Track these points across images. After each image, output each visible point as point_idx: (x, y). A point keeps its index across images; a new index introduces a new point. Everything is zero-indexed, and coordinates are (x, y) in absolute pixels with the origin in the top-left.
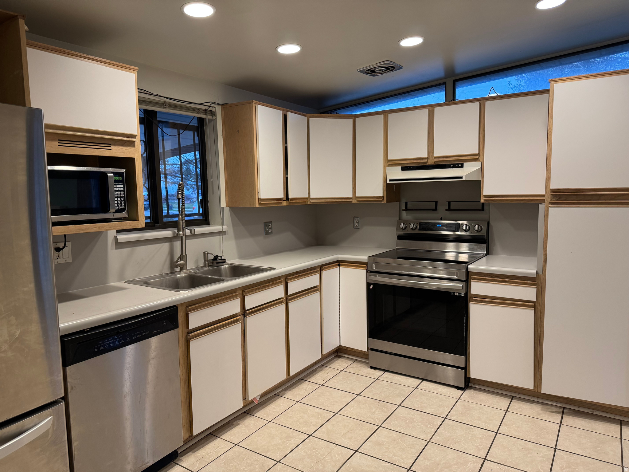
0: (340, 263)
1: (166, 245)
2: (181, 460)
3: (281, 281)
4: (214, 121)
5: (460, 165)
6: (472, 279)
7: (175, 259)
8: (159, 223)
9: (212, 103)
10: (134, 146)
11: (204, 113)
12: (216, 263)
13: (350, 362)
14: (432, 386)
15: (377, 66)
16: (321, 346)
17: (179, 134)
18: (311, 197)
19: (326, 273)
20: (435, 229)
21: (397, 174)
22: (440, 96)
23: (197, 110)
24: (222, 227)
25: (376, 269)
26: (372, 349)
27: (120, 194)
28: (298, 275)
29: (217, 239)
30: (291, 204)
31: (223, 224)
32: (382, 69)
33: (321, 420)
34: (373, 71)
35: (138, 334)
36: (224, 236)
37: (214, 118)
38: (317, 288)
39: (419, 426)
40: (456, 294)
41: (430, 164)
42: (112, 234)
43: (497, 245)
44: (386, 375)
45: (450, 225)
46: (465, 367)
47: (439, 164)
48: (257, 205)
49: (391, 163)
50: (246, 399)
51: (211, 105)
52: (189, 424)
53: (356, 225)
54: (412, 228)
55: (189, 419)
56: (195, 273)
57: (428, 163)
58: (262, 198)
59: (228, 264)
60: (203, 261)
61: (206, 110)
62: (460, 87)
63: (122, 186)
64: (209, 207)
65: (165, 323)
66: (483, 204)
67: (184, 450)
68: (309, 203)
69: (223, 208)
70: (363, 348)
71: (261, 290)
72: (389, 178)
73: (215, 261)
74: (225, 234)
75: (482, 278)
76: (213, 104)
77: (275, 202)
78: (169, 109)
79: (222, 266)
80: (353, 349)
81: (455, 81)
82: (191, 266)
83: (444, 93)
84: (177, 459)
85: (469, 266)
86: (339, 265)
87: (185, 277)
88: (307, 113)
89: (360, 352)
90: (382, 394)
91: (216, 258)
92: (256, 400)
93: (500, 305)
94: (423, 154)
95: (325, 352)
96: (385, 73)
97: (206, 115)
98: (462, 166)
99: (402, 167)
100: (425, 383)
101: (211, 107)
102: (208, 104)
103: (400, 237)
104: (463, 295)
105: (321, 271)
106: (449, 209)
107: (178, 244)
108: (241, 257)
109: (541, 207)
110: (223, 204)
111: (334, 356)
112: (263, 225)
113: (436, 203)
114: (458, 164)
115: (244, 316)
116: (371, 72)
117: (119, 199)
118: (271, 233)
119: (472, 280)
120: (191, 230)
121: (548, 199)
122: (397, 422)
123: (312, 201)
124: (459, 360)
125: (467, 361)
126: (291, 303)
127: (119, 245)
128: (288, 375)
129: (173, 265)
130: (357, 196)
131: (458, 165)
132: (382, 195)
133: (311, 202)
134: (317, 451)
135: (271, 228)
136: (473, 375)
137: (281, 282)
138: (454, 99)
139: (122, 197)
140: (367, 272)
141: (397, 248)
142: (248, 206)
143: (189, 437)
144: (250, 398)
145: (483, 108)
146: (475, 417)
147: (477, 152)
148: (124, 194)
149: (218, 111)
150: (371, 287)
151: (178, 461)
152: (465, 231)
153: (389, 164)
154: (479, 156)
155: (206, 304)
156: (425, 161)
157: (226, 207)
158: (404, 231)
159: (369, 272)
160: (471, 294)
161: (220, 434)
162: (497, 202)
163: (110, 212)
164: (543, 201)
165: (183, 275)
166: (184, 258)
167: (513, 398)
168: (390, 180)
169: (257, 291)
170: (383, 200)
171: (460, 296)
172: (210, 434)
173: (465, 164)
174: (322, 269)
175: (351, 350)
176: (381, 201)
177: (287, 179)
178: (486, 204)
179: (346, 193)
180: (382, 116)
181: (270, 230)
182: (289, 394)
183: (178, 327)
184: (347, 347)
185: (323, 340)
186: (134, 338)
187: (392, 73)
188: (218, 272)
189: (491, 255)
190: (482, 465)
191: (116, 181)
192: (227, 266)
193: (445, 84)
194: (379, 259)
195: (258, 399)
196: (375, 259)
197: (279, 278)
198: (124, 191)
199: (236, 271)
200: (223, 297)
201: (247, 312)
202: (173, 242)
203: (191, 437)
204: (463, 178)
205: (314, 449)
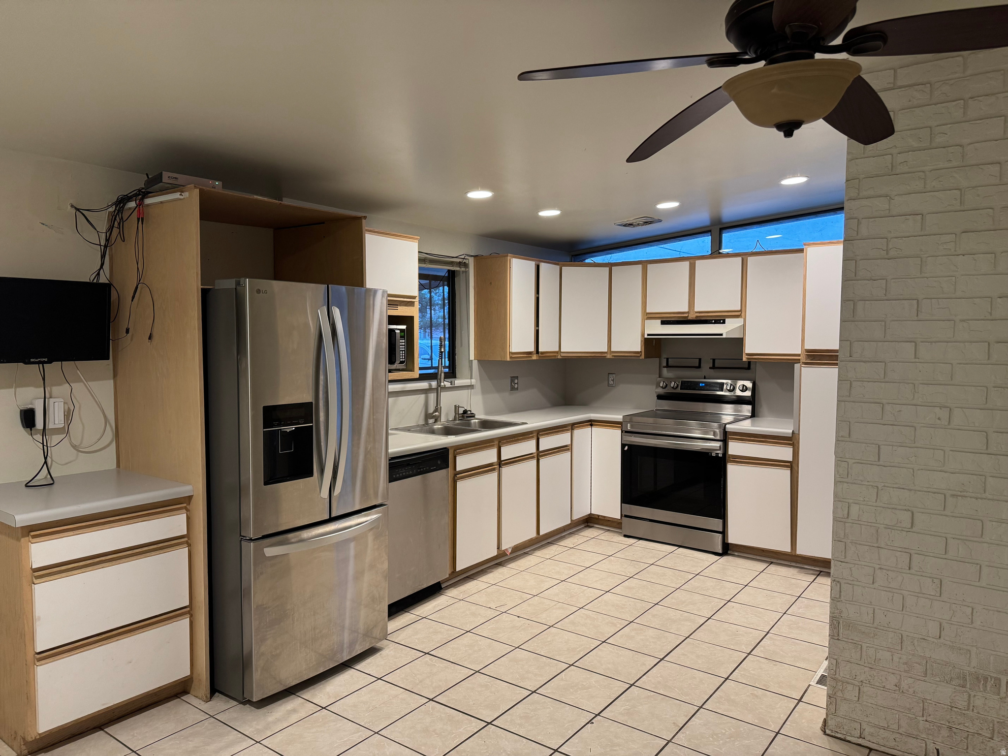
0: (592, 423)
1: (422, 397)
2: (445, 592)
4: (467, 273)
5: (722, 321)
6: (730, 439)
7: (430, 411)
9: (466, 255)
10: (414, 306)
12: (467, 417)
13: (601, 532)
14: (688, 552)
15: (635, 221)
16: (571, 509)
18: (562, 351)
19: (577, 432)
20: (698, 388)
21: (656, 328)
22: (704, 243)
23: (452, 263)
24: (470, 381)
25: (631, 429)
26: (626, 516)
27: (402, 348)
28: (549, 432)
29: (465, 392)
30: (541, 358)
31: (471, 378)
32: (640, 223)
33: (573, 571)
34: (631, 225)
35: (421, 468)
37: (467, 270)
38: (568, 447)
39: (669, 578)
40: (714, 455)
41: (691, 319)
43: (764, 408)
45: (714, 384)
46: (723, 531)
47: (700, 319)
48: (508, 359)
50: (499, 548)
52: (453, 559)
53: (611, 382)
54: (673, 386)
55: (453, 555)
56: (448, 424)
57: (689, 318)
58: (513, 351)
59: (477, 419)
60: (454, 414)
61: (460, 262)
62: (726, 236)
63: (404, 341)
64: (456, 359)
65: (439, 462)
66: (749, 363)
67: (446, 586)
68: (559, 357)
69: (471, 361)
70: (616, 514)
71: (515, 443)
72: (647, 332)
73: (465, 415)
74: (473, 389)
75: (741, 438)
76: (467, 257)
77: (526, 355)
78: (429, 264)
79: (472, 421)
80: (605, 517)
81: (722, 230)
82: (443, 419)
83: (710, 241)
84: (441, 592)
85: (727, 426)
86: (591, 425)
87: (441, 428)
88: (559, 262)
89: (613, 520)
90: (635, 556)
91: (465, 412)
92: (508, 552)
94: (684, 308)
95: (575, 517)
96: (643, 225)
97: (459, 267)
98: (724, 322)
99: (661, 321)
100: (681, 549)
101: (465, 259)
102: (463, 257)
103: (660, 397)
104: (720, 455)
105: (572, 429)
106: (714, 367)
107: (432, 396)
108: (487, 414)
109: (797, 366)
110: (472, 357)
111: (584, 525)
112: (509, 380)
113: (700, 360)
114: (719, 319)
115: (500, 467)
116: (629, 225)
117: (401, 352)
118: (517, 389)
120: (451, 383)
121: (803, 359)
122: (648, 575)
123: (562, 355)
124: (716, 523)
125: (725, 525)
126: (542, 459)
128: (538, 534)
129: (428, 416)
130: (612, 350)
131: (720, 321)
132: (640, 350)
134: (570, 590)
135: (517, 383)
136: (731, 540)
137: (532, 437)
138: (719, 251)
139: (404, 351)
140: (622, 432)
141: (656, 409)
142: (499, 359)
144: (503, 548)
145: (745, 265)
147: (739, 309)
148: (406, 348)
149: (471, 262)
150: (626, 448)
151: (443, 592)
152: (729, 391)
153: (648, 317)
154: (741, 313)
155: (469, 450)
156: (686, 315)
157: (475, 360)
158: (664, 389)
159: (624, 432)
160: (729, 454)
163: (395, 363)
164: (798, 361)
165: (440, 426)
166: (439, 409)
167: (772, 563)
168: (648, 335)
169: (511, 443)
170: (641, 355)
171: (717, 457)
172: (467, 577)
173: (727, 320)
174: (573, 427)
175: (603, 518)
176: (639, 356)
177: (537, 332)
178: (751, 363)
179: (600, 346)
180: (640, 266)
181: (516, 386)
182: (538, 553)
183: (448, 467)
184: (599, 516)
185: (573, 503)
186: (419, 471)
187: (650, 225)
188: (469, 425)
189: (757, 417)
190: (725, 604)
191: (401, 337)
192: (477, 421)
193: (710, 231)
194: (635, 419)
195: (510, 552)
196: (631, 419)
197: (531, 432)
198: (404, 345)
199: (486, 425)
200: (483, 446)
201: (503, 462)
202: (429, 394)
203: (454, 573)
204: (723, 335)
205: (567, 589)
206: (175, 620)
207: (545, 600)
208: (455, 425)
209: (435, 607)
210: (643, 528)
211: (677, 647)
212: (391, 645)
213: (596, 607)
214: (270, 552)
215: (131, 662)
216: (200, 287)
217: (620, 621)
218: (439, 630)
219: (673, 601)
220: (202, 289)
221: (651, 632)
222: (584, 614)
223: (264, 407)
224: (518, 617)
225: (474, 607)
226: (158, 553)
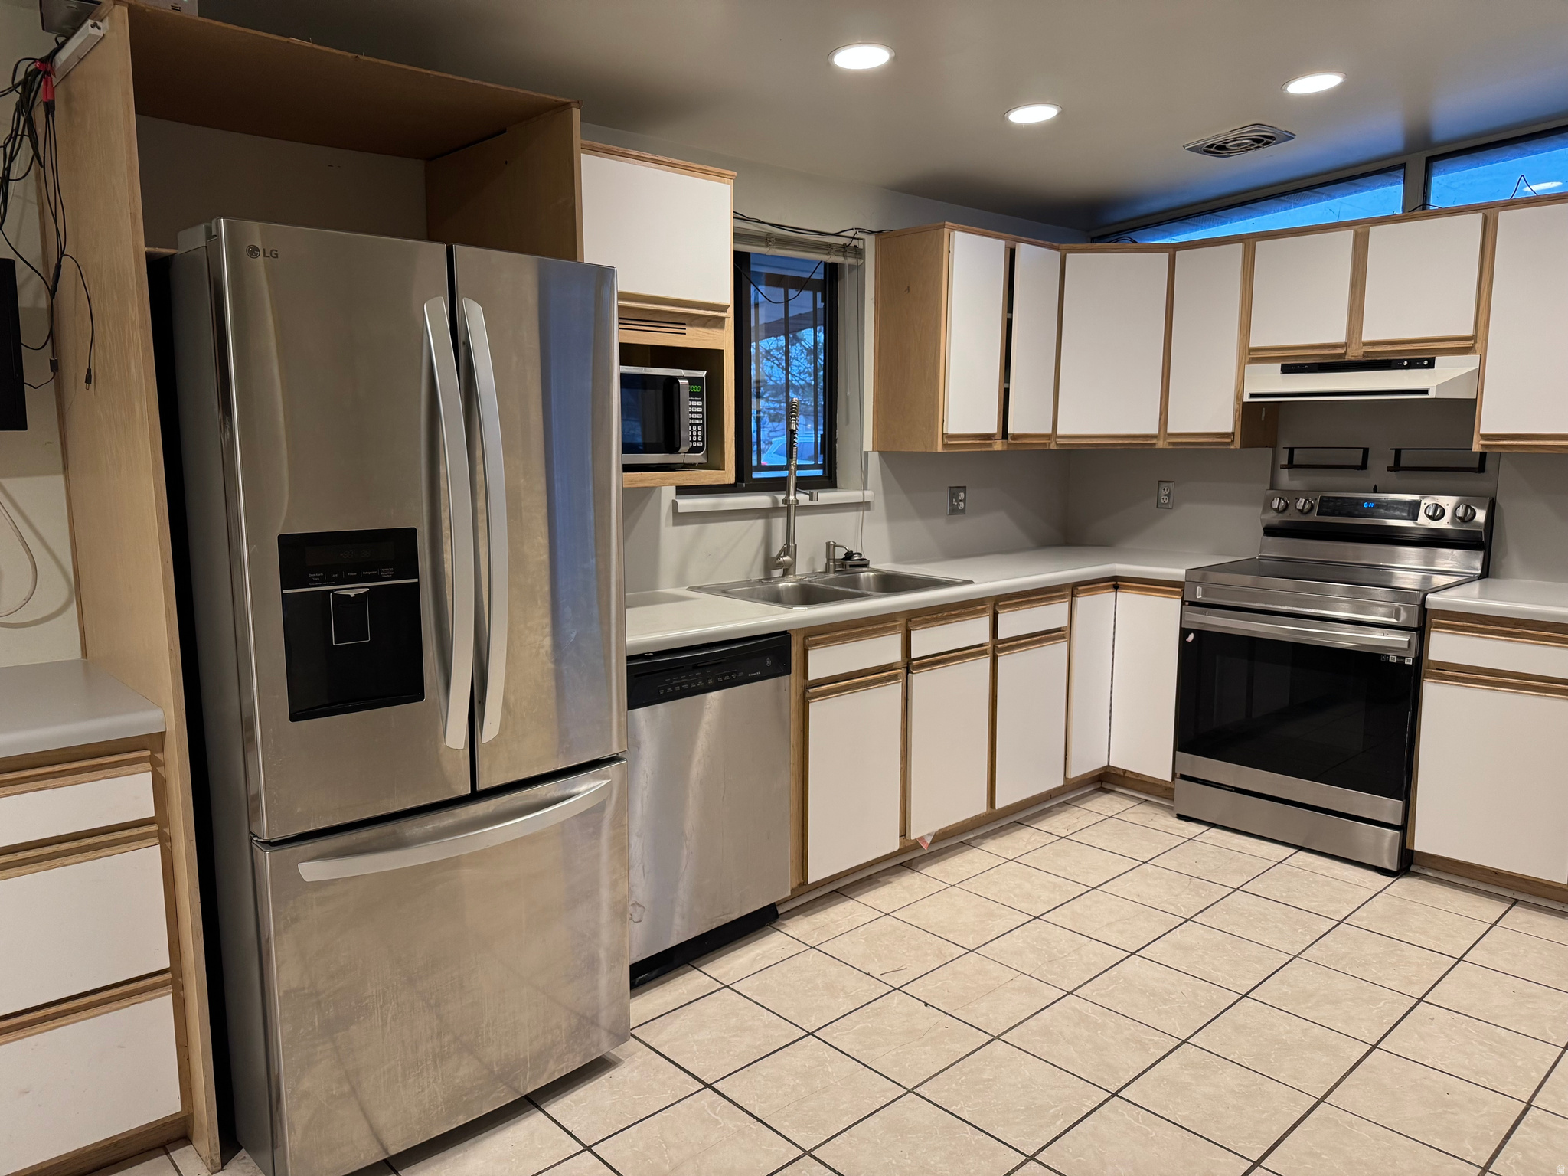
0: (1119, 583)
1: (759, 524)
2: (784, 924)
3: (985, 608)
4: (859, 269)
5: (1426, 363)
6: (1434, 625)
7: (775, 553)
8: (745, 480)
9: (858, 231)
10: (722, 327)
11: (842, 254)
12: (851, 566)
13: (1130, 803)
14: (1319, 863)
15: (1231, 136)
16: (1066, 759)
17: (786, 302)
18: (1060, 432)
19: (1083, 602)
20: (1357, 513)
21: (1270, 381)
22: (1390, 195)
23: (828, 248)
24: (864, 494)
25: (1205, 599)
26: (1184, 777)
27: (697, 419)
28: (1021, 600)
29: (851, 517)
30: (1012, 448)
31: (865, 488)
32: (1244, 141)
33: (1060, 895)
34: (1221, 148)
35: (725, 675)
36: (865, 512)
37: (861, 262)
38: (1063, 633)
39: (1276, 928)
40: (1393, 659)
41: (1353, 359)
42: (668, 493)
43: (1511, 555)
44: (1213, 834)
45: (1397, 504)
46: (1402, 825)
47: (1373, 359)
48: (940, 449)
49: (1257, 356)
50: (905, 835)
51: (856, 236)
52: (801, 861)
53: (1164, 500)
54: (1301, 508)
55: (801, 851)
56: (810, 581)
57: (1348, 357)
58: (951, 432)
59: (873, 571)
60: (825, 560)
61: (845, 246)
62: (1440, 173)
63: (700, 403)
64: (837, 451)
65: (768, 662)
66: (1483, 455)
67: (788, 911)
68: (1053, 446)
69: (866, 453)
70: (1163, 772)
71: (943, 622)
72: (1249, 389)
73: (849, 562)
74: (869, 509)
75: (1458, 626)
76: (860, 233)
77: (978, 442)
78: (776, 248)
79: (862, 574)
80: (1138, 775)
81: (1430, 161)
82: (802, 569)
83: (1400, 187)
84: (777, 923)
85: (1429, 597)
86: (1116, 587)
87: (794, 588)
88: (1060, 243)
89: (1156, 782)
90: (1199, 866)
91: (849, 556)
92: (925, 842)
93: (1498, 689)
94: (1337, 335)
95: (1075, 772)
96: (1251, 149)
97: (844, 256)
98: (1431, 364)
99: (1283, 366)
100: (1302, 855)
101: (855, 238)
102: (851, 234)
103: (1270, 531)
104: (1408, 662)
105: (1073, 596)
106: (1397, 467)
107: (779, 523)
108: (897, 560)
110: (868, 445)
111: (1092, 789)
112: (946, 494)
113: (1366, 451)
114: (1420, 359)
115: (908, 672)
116: (1219, 149)
117: (694, 428)
118: (964, 511)
119: (1435, 628)
120: (811, 497)
122: (1227, 917)
123: (1060, 441)
124: (1389, 808)
125: (1408, 812)
126: (1004, 657)
127: (680, 518)
128: (991, 807)
129: (770, 564)
130: (1170, 430)
131: (1423, 361)
132: (1230, 430)
133: (1057, 444)
134: (1049, 943)
135: (964, 501)
136: (1422, 843)
137: (983, 611)
138: (1425, 205)
139: (700, 424)
140: (1183, 603)
141: (1260, 556)
142: (922, 449)
143: (801, 885)
144: (914, 835)
145: (1491, 230)
146: (1413, 927)
147: (1470, 332)
148: (703, 419)
149: (870, 245)
150: (1191, 638)
151: (779, 925)
152: (1433, 518)
153: (1252, 358)
154: (1475, 342)
155: (839, 636)
156: (1341, 351)
157: (873, 451)
158: (1281, 515)
159: (1187, 603)
160: (1429, 660)
161: (856, 893)
162: (1514, 451)
163: (679, 451)
165: (790, 584)
166: (792, 550)
167: (1516, 902)
168: (1252, 396)
169: (934, 623)
170: (1233, 441)
171: (1400, 665)
172: (835, 891)
173: (1438, 360)
174: (1075, 591)
175: (1134, 777)
176: (1228, 444)
177: (1006, 393)
178: (1488, 457)
179: (1141, 422)
180: (1239, 247)
181: (961, 506)
182: (991, 845)
183: (790, 673)
184: (1125, 771)
185: (1069, 748)
186: (720, 680)
187: (1267, 149)
188: (855, 583)
189: (1494, 577)
190: (1412, 1009)
191: (692, 394)
192: (871, 574)
193: (1403, 166)
194: (1215, 577)
195: (929, 842)
196: (1204, 577)
197: (980, 601)
198: (702, 413)
199: (890, 583)
200: (871, 628)
201: (914, 663)
202: (774, 520)
203: (803, 886)
204: (1430, 392)
205: (1044, 939)
206: (136, 1001)
207: (992, 966)
208: (826, 582)
209: (754, 961)
210: (1218, 803)
211: (1294, 1127)
212: (639, 1054)
213: (1103, 992)
214: (312, 871)
215: (27, 1092)
216: (144, 250)
217: (1157, 1037)
218: (750, 1023)
219: (1285, 989)
220: (149, 255)
221: (1229, 1077)
222: (1074, 1009)
223: (281, 538)
224: (927, 1004)
225: (834, 970)
226: (83, 858)
